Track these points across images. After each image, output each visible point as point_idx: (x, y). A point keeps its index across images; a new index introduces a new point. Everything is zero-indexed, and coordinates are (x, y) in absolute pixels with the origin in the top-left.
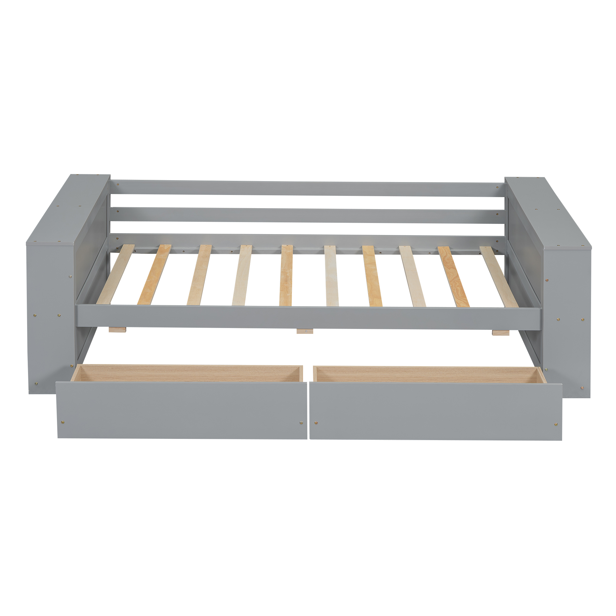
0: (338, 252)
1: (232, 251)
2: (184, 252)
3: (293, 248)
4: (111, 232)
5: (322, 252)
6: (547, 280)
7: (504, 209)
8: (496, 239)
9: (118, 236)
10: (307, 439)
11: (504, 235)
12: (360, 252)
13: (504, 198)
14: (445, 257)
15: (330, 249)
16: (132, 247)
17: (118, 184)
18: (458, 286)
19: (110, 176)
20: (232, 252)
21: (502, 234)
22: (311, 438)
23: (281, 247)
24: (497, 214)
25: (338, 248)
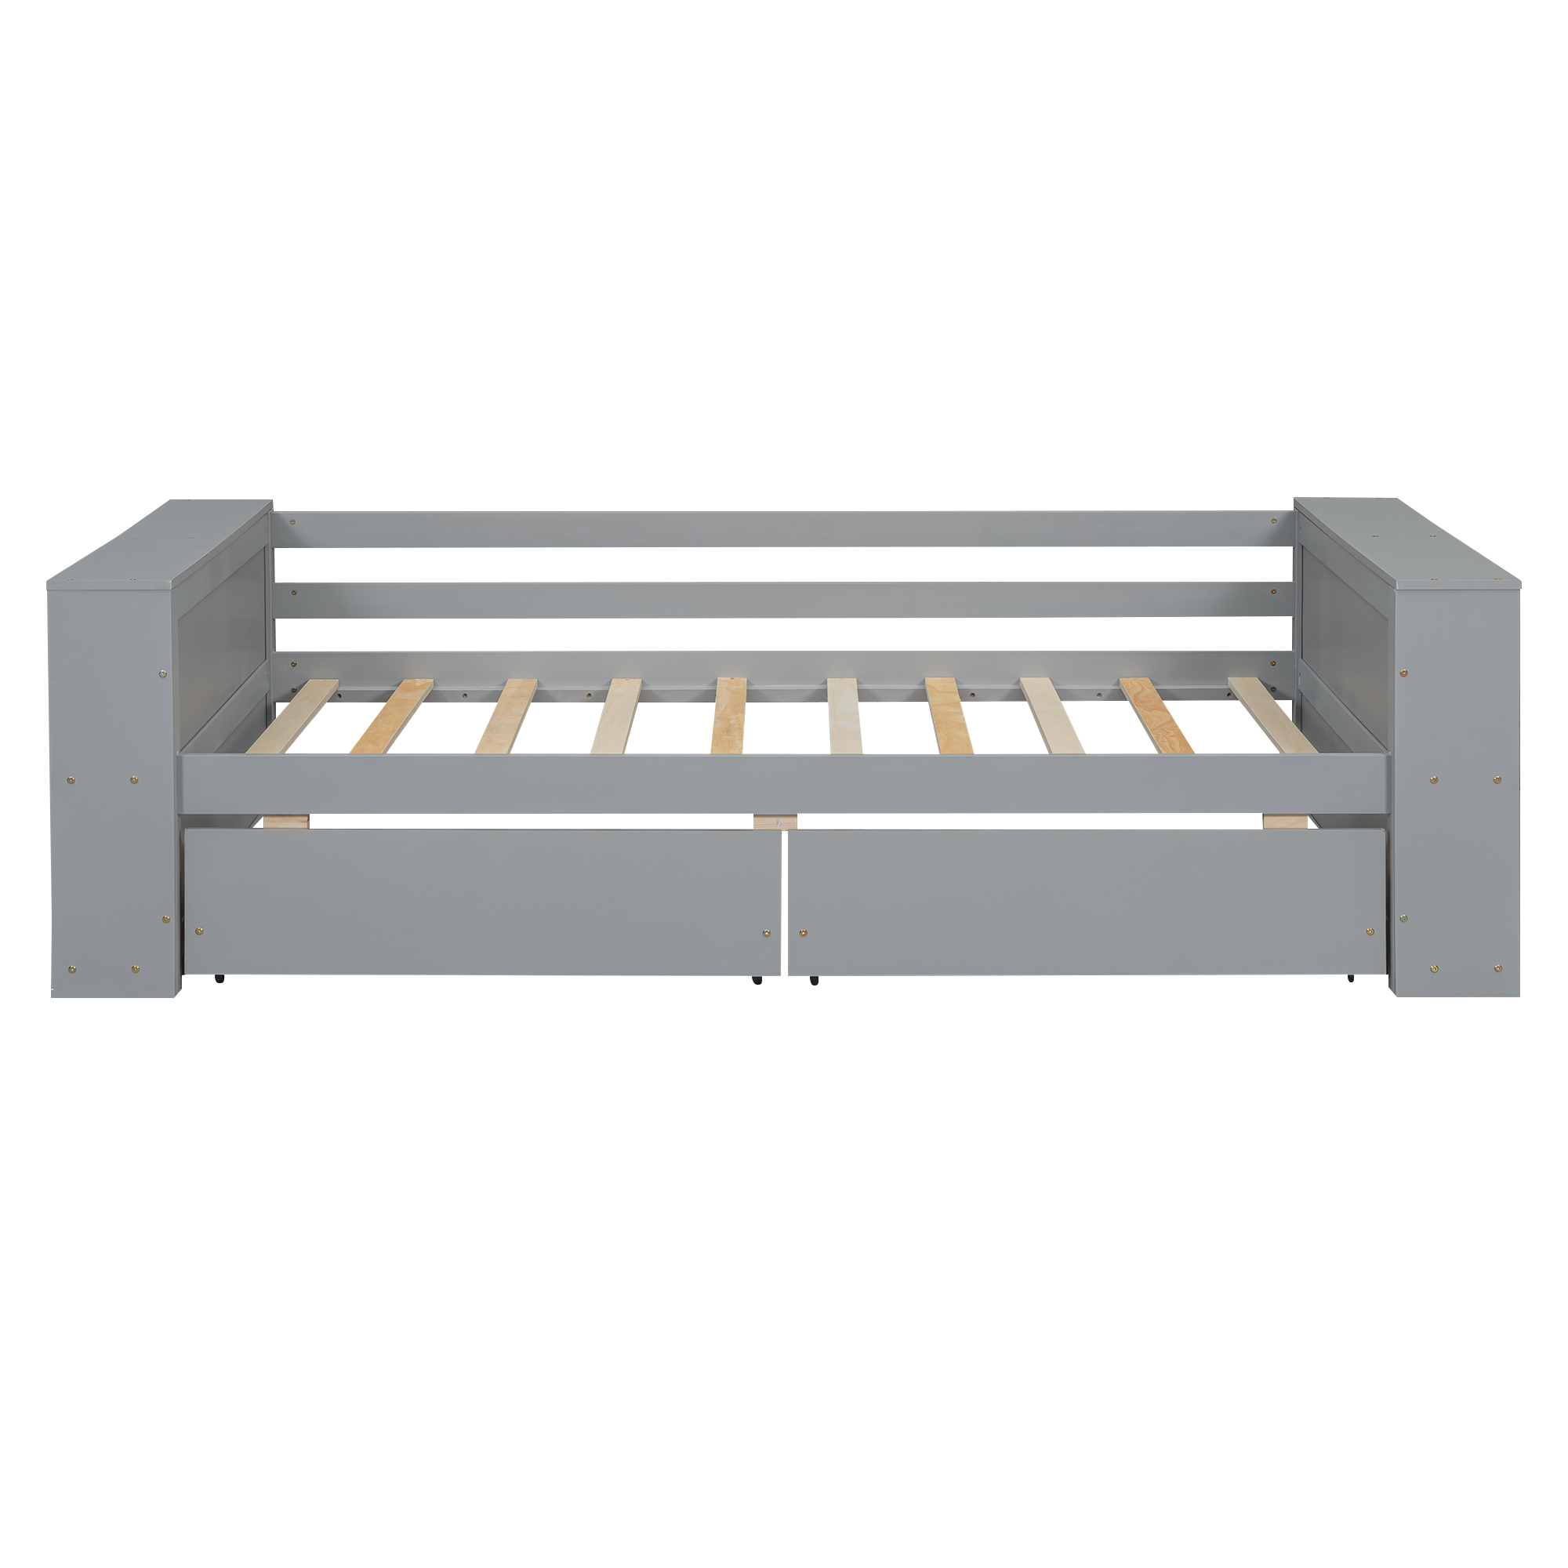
0: (865, 696)
1: (590, 695)
2: (465, 697)
3: (748, 685)
4: (278, 649)
5: (820, 696)
6: (1404, 674)
7: (1290, 580)
8: (1271, 659)
9: (296, 660)
10: (779, 974)
11: (1290, 649)
12: (920, 696)
13: (1291, 548)
14: (1138, 693)
15: (843, 687)
16: (332, 685)
17: (293, 521)
18: (1172, 736)
19: (271, 503)
20: (590, 697)
21: (1287, 646)
22: (791, 973)
23: (715, 683)
24: (1273, 592)
25: (862, 684)
